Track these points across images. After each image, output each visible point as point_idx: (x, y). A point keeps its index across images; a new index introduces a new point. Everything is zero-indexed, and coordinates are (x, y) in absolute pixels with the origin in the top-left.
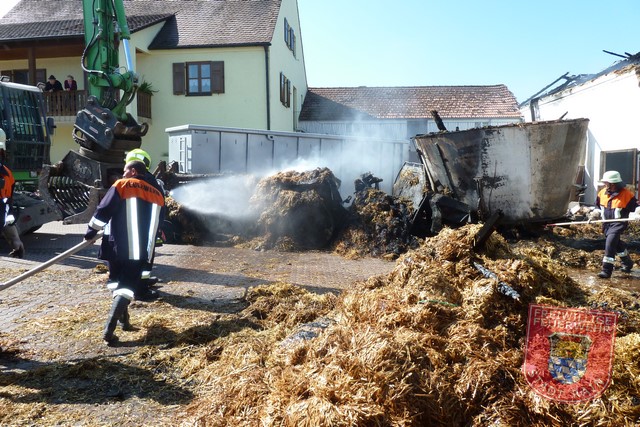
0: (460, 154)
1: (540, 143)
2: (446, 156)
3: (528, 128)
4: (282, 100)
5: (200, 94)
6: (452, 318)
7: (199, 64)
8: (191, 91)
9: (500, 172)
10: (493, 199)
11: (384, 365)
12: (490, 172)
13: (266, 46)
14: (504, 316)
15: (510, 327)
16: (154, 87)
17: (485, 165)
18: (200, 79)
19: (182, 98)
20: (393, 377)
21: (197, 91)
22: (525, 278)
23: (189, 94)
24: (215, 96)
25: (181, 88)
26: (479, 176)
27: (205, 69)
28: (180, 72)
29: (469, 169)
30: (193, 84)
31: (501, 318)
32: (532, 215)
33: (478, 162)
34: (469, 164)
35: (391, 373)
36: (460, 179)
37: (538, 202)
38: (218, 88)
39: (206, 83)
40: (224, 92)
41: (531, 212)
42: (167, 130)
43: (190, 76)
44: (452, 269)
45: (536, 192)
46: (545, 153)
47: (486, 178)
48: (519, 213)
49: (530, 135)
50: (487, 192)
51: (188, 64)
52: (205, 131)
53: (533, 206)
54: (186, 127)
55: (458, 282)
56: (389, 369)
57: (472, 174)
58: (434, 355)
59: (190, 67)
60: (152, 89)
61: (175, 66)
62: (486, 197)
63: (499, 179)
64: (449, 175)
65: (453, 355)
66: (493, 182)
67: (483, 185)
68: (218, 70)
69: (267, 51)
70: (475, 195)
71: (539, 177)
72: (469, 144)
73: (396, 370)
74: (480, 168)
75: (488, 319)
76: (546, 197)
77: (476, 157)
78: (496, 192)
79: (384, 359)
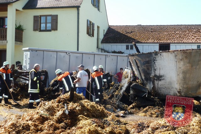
0: (144, 64)
1: (181, 60)
2: (139, 65)
3: (175, 52)
4: (88, 33)
5: (46, 30)
6: (47, 119)
7: (46, 16)
8: (42, 29)
9: (162, 73)
10: (159, 86)
11: (11, 127)
12: (157, 73)
13: (78, 7)
14: (65, 120)
15: (66, 124)
16: (24, 27)
17: (155, 70)
18: (46, 23)
19: (38, 33)
20: (12, 130)
21: (44, 29)
22: (78, 109)
23: (41, 31)
24: (53, 32)
25: (37, 27)
26: (152, 75)
27: (49, 19)
28: (37, 20)
29: (148, 71)
30: (43, 26)
31: (64, 121)
32: (178, 94)
33: (152, 68)
34: (148, 69)
35: (12, 129)
36: (145, 76)
37: (181, 88)
38: (55, 27)
39: (49, 25)
40: (57, 30)
41: (178, 93)
42: (23, 49)
43: (42, 22)
44: (58, 106)
45: (180, 83)
46: (184, 65)
47: (155, 76)
48: (172, 93)
49: (176, 56)
50: (156, 82)
51: (41, 16)
52: (37, 51)
53: (178, 90)
54: (27, 48)
55: (58, 110)
56: (12, 128)
57: (149, 74)
58: (32, 128)
59: (42, 18)
60: (23, 28)
61: (35, 17)
62: (156, 85)
63: (161, 77)
64: (140, 74)
65: (39, 129)
66: (159, 78)
67: (154, 79)
68: (55, 19)
69: (78, 10)
70: (152, 84)
71: (181, 76)
72: (147, 60)
73: (13, 129)
74: (153, 71)
75: (59, 121)
76: (185, 86)
77: (150, 66)
78: (160, 83)
79: (11, 125)
